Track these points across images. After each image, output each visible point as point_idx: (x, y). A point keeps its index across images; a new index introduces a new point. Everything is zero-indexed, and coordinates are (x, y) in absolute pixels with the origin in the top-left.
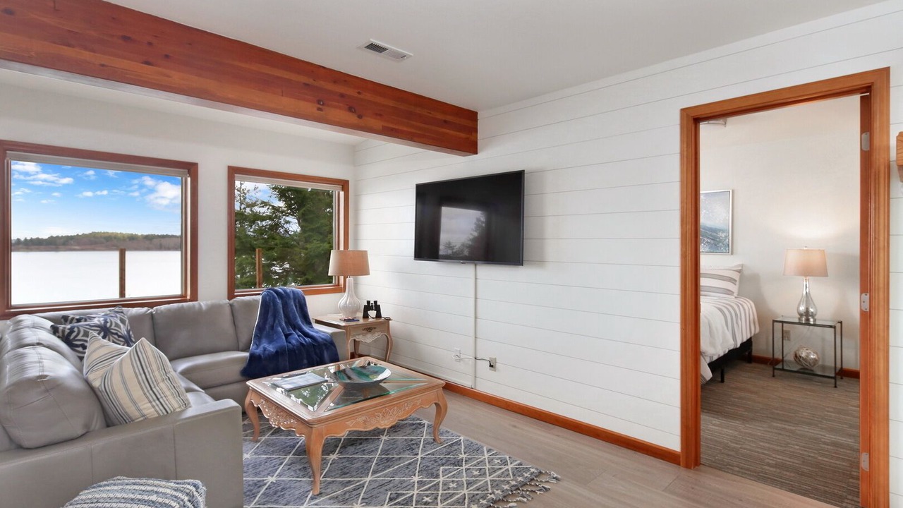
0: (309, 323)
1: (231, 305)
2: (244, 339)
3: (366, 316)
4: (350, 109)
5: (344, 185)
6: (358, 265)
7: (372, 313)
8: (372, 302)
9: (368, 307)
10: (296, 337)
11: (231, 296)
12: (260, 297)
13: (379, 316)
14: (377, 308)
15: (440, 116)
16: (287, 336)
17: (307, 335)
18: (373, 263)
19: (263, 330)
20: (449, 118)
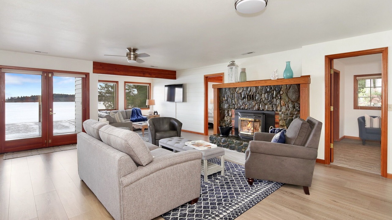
0: (142, 115)
1: (126, 111)
2: (128, 117)
3: (154, 114)
4: (149, 74)
5: (150, 84)
6: (152, 103)
7: (156, 114)
8: (156, 111)
9: (155, 112)
10: (139, 117)
11: (125, 109)
12: (131, 110)
13: (157, 114)
14: (157, 113)
15: (167, 73)
16: (137, 117)
17: (142, 117)
18: (156, 102)
19: (132, 115)
20: (169, 73)
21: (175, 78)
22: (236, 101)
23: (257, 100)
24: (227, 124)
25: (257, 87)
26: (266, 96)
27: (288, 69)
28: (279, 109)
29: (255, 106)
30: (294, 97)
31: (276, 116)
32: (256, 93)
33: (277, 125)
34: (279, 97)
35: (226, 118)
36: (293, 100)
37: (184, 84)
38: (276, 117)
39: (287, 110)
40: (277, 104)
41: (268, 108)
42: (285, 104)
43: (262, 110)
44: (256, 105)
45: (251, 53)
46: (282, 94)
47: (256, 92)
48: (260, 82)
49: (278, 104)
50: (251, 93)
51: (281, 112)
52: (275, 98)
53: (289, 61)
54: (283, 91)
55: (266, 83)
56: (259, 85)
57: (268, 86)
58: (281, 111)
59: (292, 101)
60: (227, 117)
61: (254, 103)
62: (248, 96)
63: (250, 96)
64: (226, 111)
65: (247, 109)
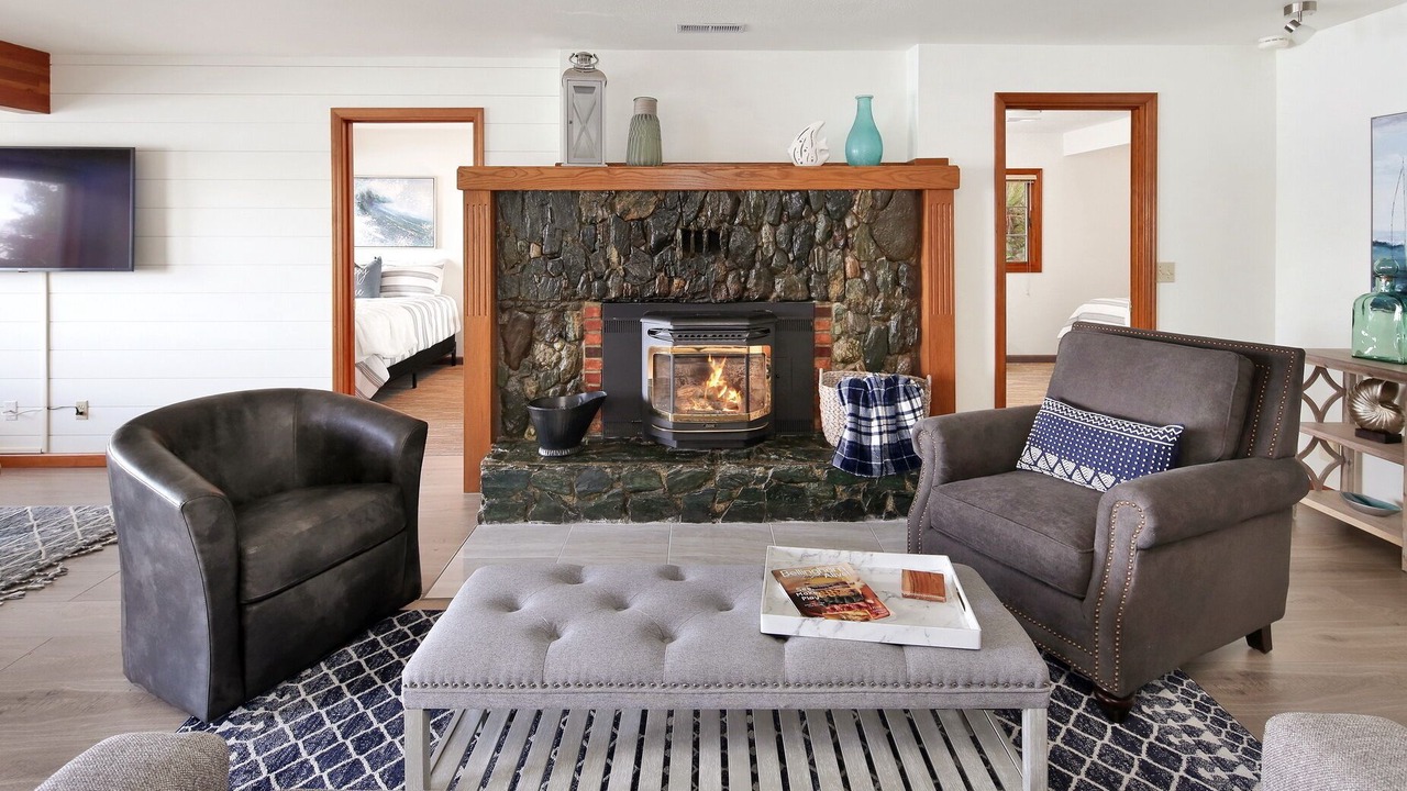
21: (41, 104)
22: (614, 259)
23: (738, 255)
24: (553, 380)
25: (737, 197)
26: (781, 238)
27: (865, 127)
28: (835, 290)
29: (725, 281)
30: (900, 240)
31: (816, 320)
32: (731, 223)
33: (824, 360)
34: (842, 243)
35: (541, 352)
36: (893, 254)
37: (144, 150)
38: (821, 325)
39: (867, 293)
40: (830, 270)
41: (788, 288)
42: (862, 270)
43: (760, 299)
44: (726, 276)
45: (735, 28)
46: (854, 228)
47: (734, 215)
48: (757, 170)
49: (834, 272)
50: (708, 223)
51: (842, 302)
52: (822, 244)
53: (868, 94)
54: (857, 218)
55: (787, 176)
56: (752, 185)
57: (791, 192)
58: (841, 299)
59: (890, 259)
60: (550, 344)
61: (717, 268)
62: (686, 233)
63: (699, 233)
64: (547, 317)
65: (676, 300)
